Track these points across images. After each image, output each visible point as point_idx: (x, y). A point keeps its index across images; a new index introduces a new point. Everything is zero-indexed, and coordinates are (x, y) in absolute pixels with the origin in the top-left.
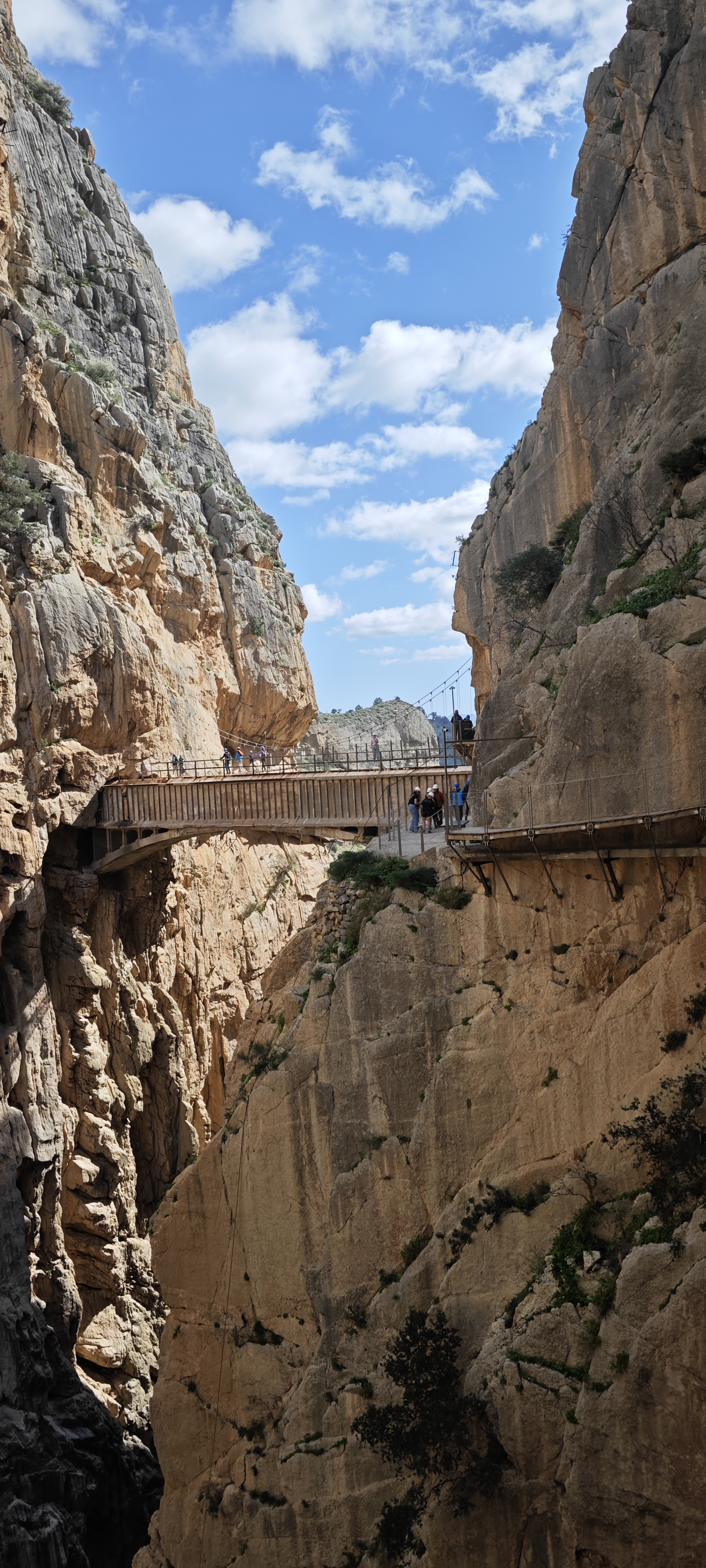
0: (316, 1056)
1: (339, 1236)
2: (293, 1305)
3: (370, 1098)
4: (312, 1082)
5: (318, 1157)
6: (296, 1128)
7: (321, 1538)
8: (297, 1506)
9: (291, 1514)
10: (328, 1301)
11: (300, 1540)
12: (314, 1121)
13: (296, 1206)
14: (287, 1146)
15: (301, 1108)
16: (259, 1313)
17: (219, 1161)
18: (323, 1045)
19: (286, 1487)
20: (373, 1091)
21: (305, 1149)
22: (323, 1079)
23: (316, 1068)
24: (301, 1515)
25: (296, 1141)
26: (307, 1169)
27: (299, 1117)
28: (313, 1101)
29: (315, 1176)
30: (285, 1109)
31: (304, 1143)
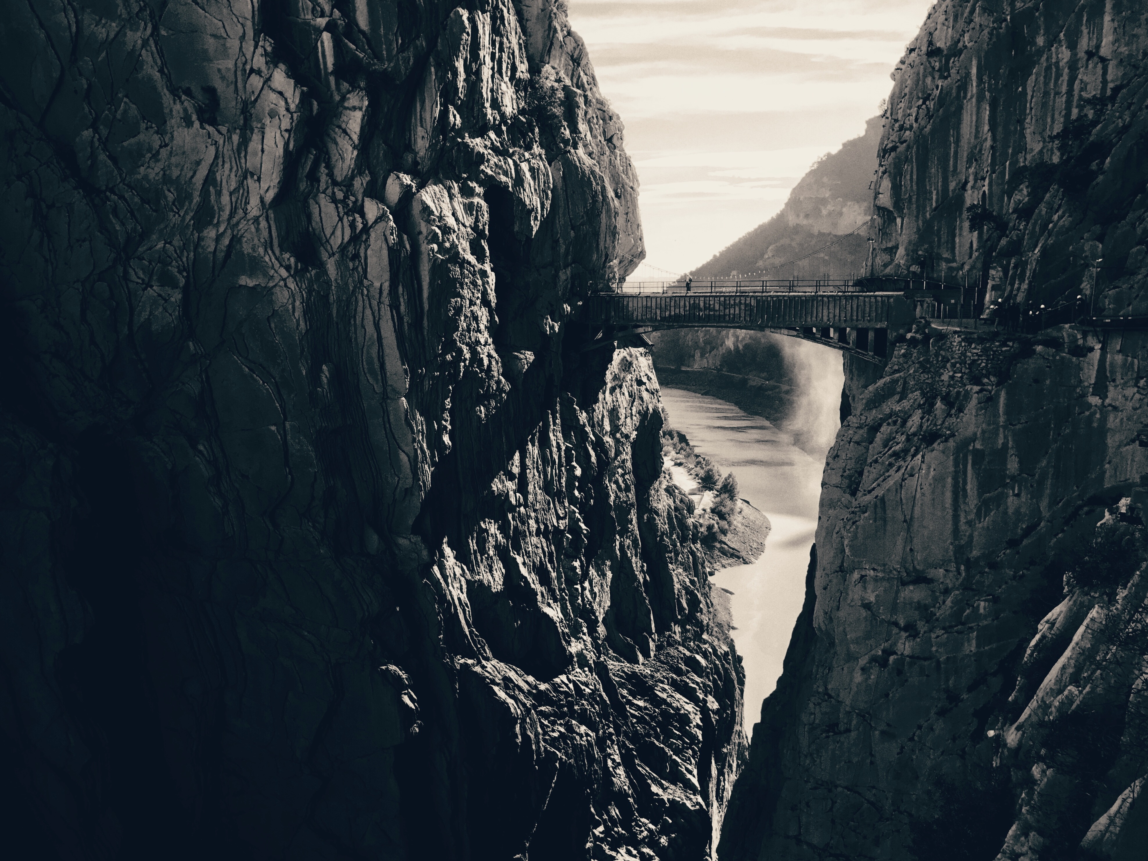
0: (975, 434)
1: (981, 525)
2: (943, 562)
3: (1009, 456)
4: (971, 448)
5: (969, 487)
6: (956, 472)
7: (956, 674)
8: (942, 659)
9: (938, 663)
10: (968, 559)
11: (943, 676)
12: (969, 467)
13: (951, 512)
14: (949, 481)
15: (961, 462)
16: (918, 568)
17: (899, 491)
18: (980, 429)
19: (936, 651)
20: (1011, 452)
21: (961, 482)
22: (978, 446)
23: (974, 441)
24: (945, 664)
25: (955, 479)
26: (961, 493)
27: (959, 466)
28: (970, 458)
29: (965, 496)
30: (951, 463)
31: (960, 480)
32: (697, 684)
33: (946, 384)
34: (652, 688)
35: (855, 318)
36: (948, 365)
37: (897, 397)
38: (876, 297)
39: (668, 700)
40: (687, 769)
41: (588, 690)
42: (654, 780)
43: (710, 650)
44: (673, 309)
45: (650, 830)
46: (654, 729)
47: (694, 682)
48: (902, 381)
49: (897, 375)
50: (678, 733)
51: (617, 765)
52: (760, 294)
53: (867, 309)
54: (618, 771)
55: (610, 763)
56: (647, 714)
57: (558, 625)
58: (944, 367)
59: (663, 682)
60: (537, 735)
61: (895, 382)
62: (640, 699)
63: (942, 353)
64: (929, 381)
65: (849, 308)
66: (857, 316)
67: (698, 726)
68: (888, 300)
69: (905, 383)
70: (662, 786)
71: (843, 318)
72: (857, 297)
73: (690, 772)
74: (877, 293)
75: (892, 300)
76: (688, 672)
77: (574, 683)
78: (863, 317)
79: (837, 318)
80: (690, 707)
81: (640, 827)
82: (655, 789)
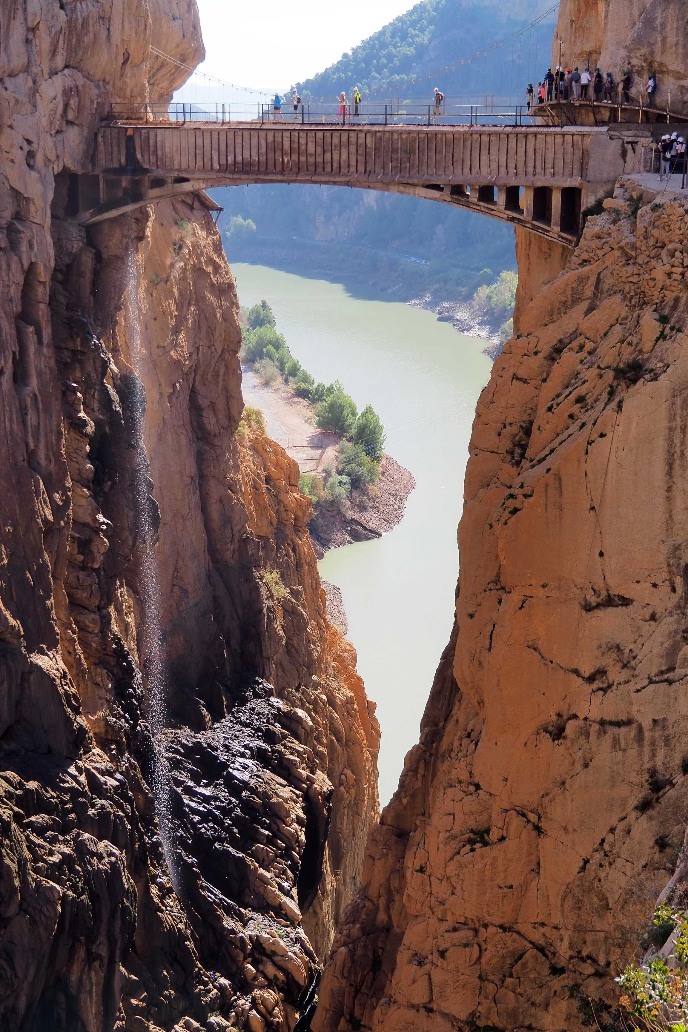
2: (647, 573)
6: (671, 429)
7: (666, 745)
8: (647, 724)
9: (640, 730)
11: (647, 750)
13: (662, 493)
14: (661, 444)
15: (679, 412)
16: (611, 582)
17: (583, 460)
19: (638, 711)
21: (678, 445)
24: (651, 730)
25: (670, 440)
26: (678, 462)
27: (675, 419)
29: (685, 468)
30: (663, 412)
31: (677, 441)
32: (299, 754)
33: (660, 285)
34: (225, 766)
35: (530, 169)
36: (664, 252)
37: (585, 305)
38: (564, 135)
39: (252, 783)
40: (281, 888)
41: (112, 782)
42: (228, 910)
43: (324, 697)
44: (239, 151)
45: (221, 988)
46: (228, 830)
47: (293, 751)
48: (593, 279)
49: (587, 268)
50: (267, 832)
51: (165, 892)
52: (381, 128)
53: (550, 155)
54: (169, 902)
55: (154, 890)
56: (217, 808)
57: (58, 682)
58: (658, 257)
59: (243, 755)
60: (22, 864)
61: (582, 280)
62: (206, 785)
63: (655, 232)
64: (634, 279)
65: (521, 151)
66: (535, 167)
67: (299, 821)
68: (583, 141)
69: (598, 281)
70: (240, 917)
71: (512, 171)
72: (535, 135)
73: (287, 893)
74: (566, 129)
75: (588, 140)
76: (284, 737)
77: (88, 771)
78: (544, 169)
79: (503, 169)
80: (286, 792)
81: (205, 984)
82: (229, 923)
